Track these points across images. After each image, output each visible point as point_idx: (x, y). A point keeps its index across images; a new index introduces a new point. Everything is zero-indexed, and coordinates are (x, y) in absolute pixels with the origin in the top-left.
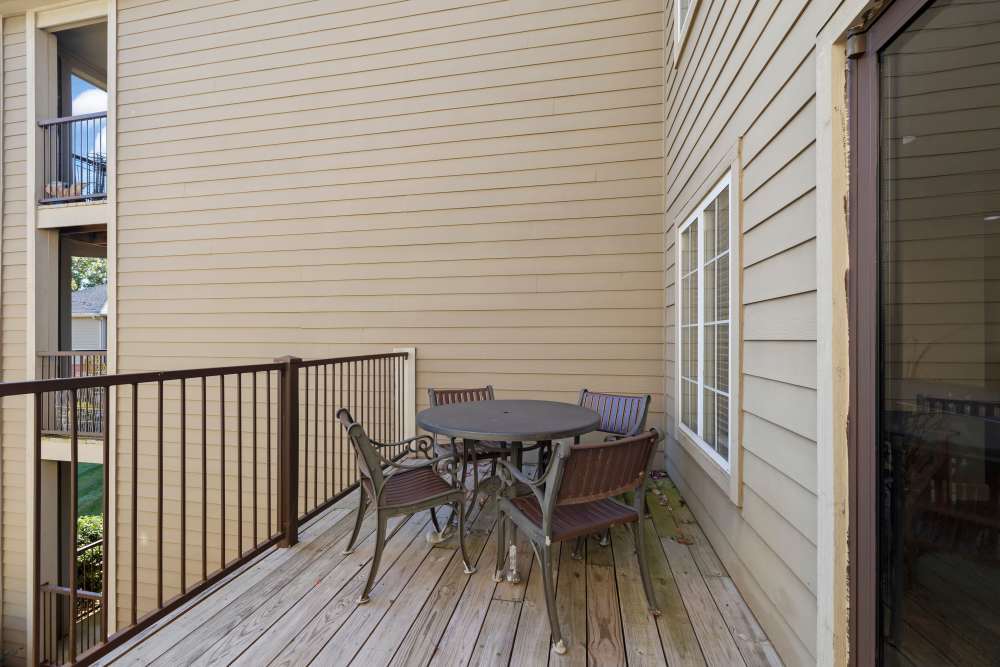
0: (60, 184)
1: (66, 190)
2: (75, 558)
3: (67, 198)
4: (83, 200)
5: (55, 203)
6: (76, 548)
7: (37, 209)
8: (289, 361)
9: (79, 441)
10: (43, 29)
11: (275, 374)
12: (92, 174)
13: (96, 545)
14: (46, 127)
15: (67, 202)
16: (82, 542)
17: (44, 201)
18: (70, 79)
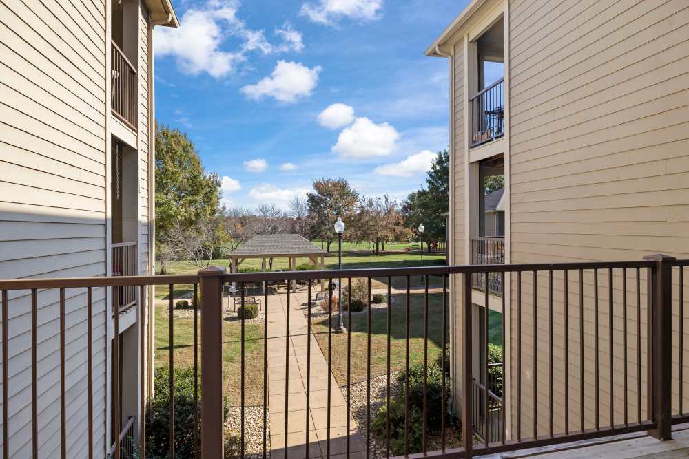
0: (480, 133)
1: (483, 136)
2: (487, 370)
3: (483, 141)
4: (491, 140)
5: (477, 146)
6: (487, 363)
7: (469, 152)
8: (660, 260)
9: (489, 296)
10: (471, 42)
11: (644, 271)
12: (495, 121)
13: (497, 365)
14: (473, 100)
15: (483, 143)
16: (490, 361)
17: (472, 146)
18: (483, 63)
